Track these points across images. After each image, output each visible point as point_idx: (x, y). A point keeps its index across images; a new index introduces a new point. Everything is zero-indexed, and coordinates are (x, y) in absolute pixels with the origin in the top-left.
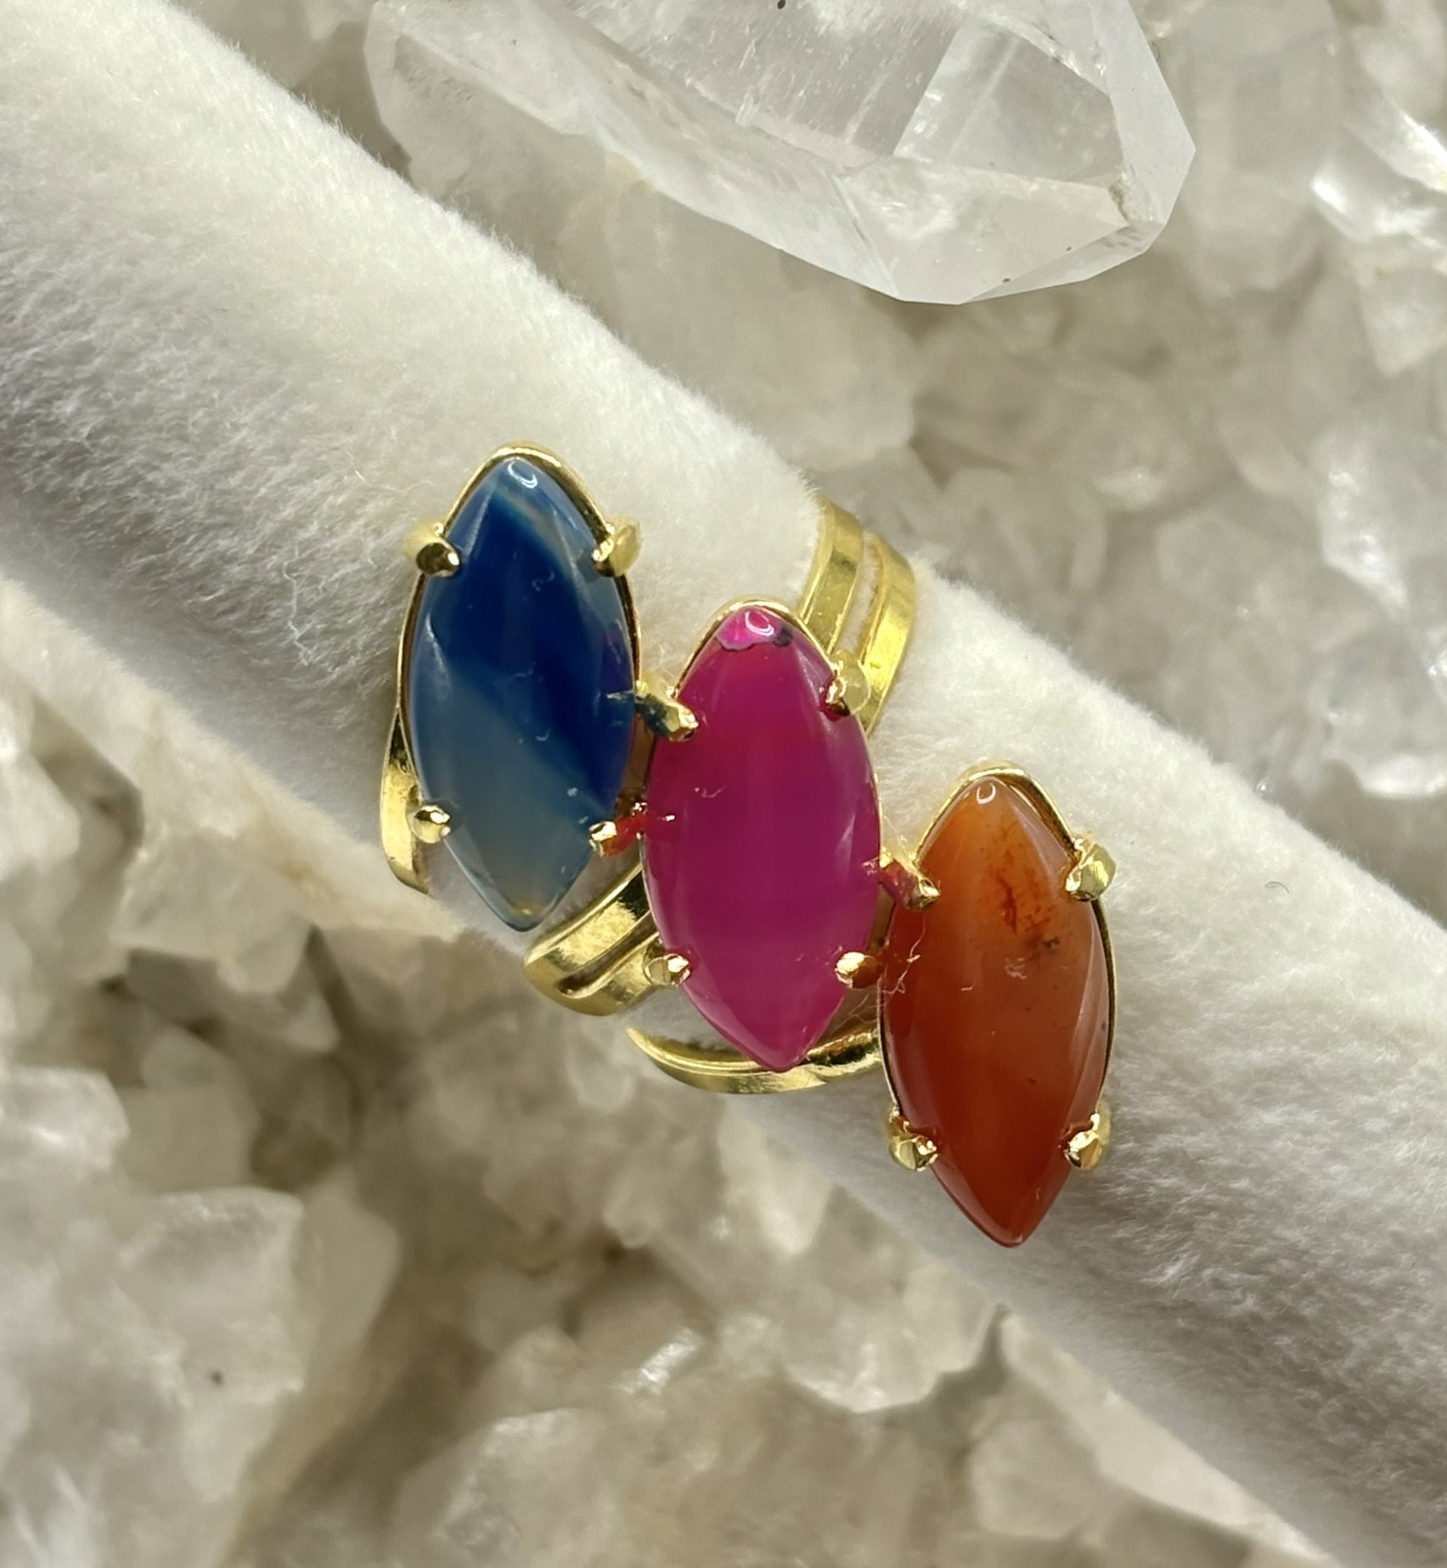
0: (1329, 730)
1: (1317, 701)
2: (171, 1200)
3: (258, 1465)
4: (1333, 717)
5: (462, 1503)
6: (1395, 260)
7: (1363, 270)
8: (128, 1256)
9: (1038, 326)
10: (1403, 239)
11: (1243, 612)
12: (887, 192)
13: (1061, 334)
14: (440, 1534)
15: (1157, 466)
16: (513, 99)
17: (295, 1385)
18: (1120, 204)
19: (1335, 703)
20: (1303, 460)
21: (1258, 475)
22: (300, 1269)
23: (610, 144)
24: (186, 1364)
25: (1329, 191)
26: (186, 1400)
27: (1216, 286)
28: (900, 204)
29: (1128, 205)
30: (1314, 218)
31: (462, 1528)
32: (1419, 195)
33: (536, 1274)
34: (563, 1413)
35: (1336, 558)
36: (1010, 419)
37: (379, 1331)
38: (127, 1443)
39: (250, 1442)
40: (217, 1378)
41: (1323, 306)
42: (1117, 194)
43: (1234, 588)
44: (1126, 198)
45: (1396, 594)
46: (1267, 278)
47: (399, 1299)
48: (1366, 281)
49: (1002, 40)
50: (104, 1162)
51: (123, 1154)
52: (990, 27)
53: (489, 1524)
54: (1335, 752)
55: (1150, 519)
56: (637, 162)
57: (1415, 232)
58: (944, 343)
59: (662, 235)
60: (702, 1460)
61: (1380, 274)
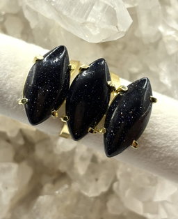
6: (170, 39)
7: (165, 39)
9: (120, 47)
10: (170, 36)
13: (124, 48)
15: (137, 67)
16: (42, 14)
17: (17, 189)
18: (117, 29)
21: (151, 68)
25: (161, 28)
26: (2, 191)
27: (146, 42)
30: (159, 32)
31: (35, 210)
32: (173, 29)
34: (48, 196)
35: (162, 80)
36: (117, 60)
40: (6, 188)
41: (161, 45)
42: (117, 27)
45: (170, 85)
46: (153, 41)
49: (106, 5)
53: (38, 210)
56: (59, 23)
59: (62, 33)
61: (167, 40)
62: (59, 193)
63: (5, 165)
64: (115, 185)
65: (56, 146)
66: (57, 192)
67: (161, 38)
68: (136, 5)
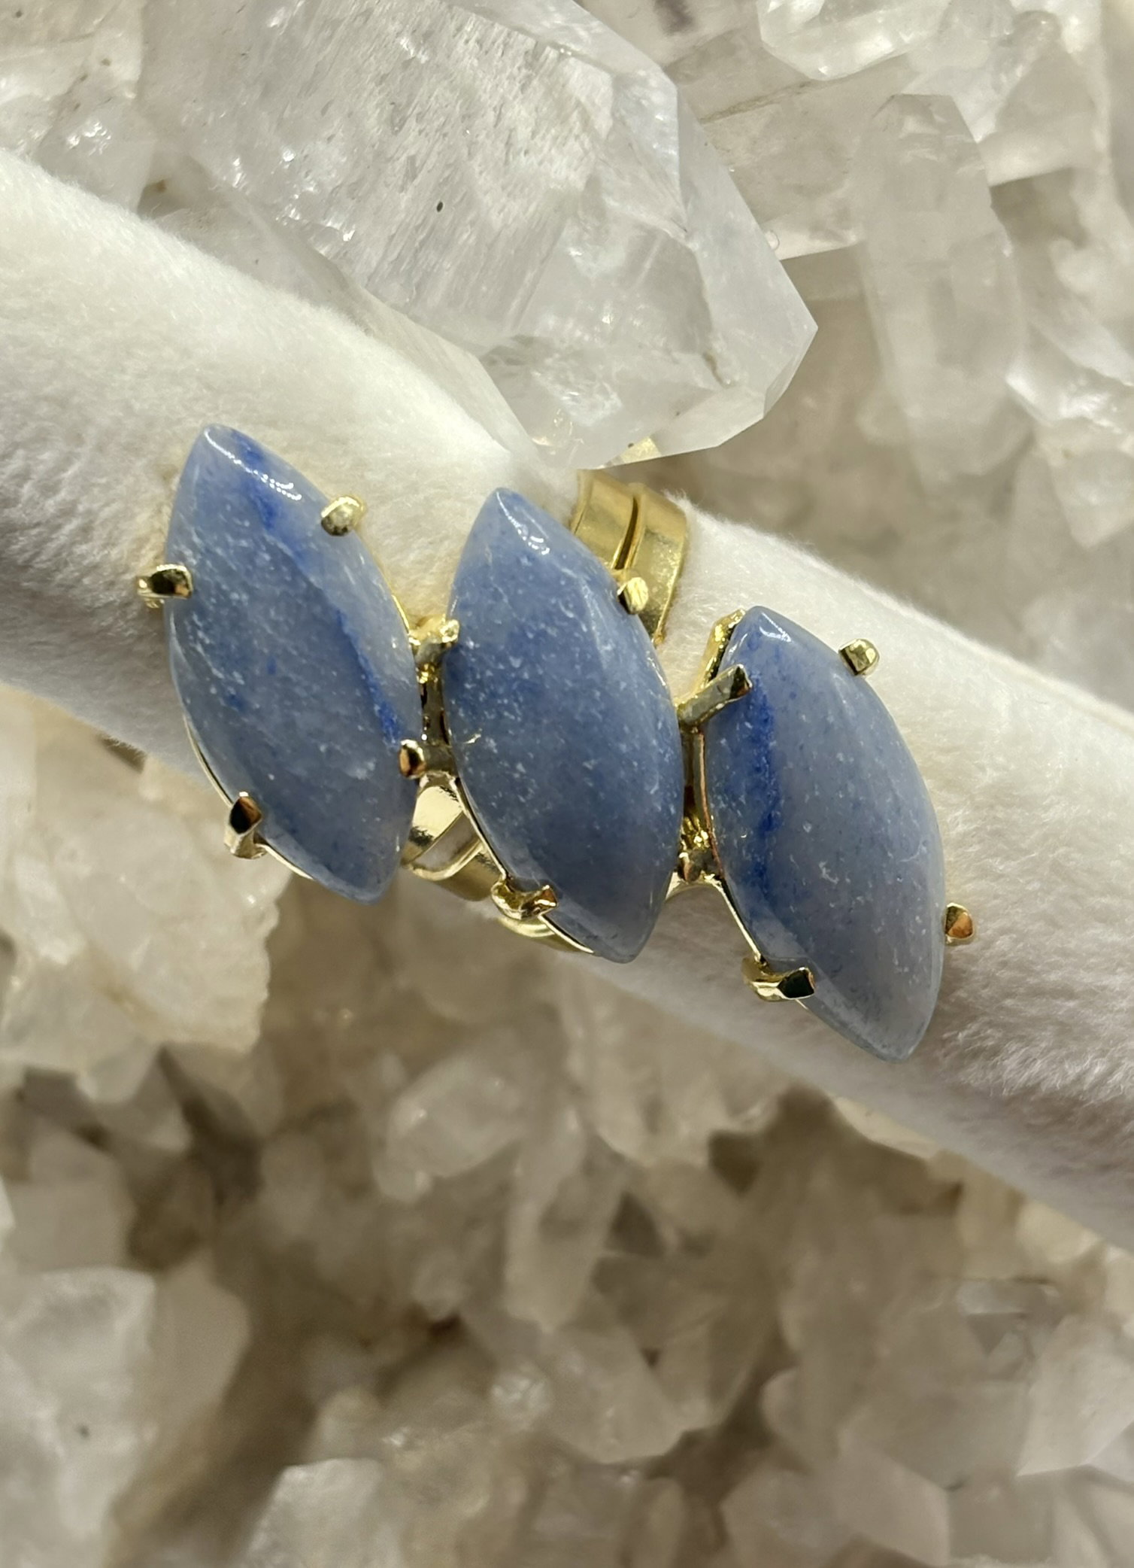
2: (46, 1279)
3: (120, 1508)
5: (259, 1541)
6: (1080, 443)
7: (1050, 449)
8: (13, 1326)
10: (1082, 422)
12: (566, 384)
17: (150, 1436)
18: (714, 369)
22: (154, 1337)
24: (61, 1420)
25: (1021, 383)
26: (60, 1450)
27: (933, 472)
28: (576, 394)
29: (721, 370)
30: (1013, 409)
31: (259, 1561)
32: (1096, 381)
34: (340, 1463)
38: (16, 1488)
39: (106, 1491)
40: (84, 1432)
41: (1026, 499)
42: (710, 360)
44: (719, 365)
46: (977, 466)
48: (1056, 461)
49: (650, 235)
52: (641, 226)
53: (279, 1558)
57: (1091, 416)
60: (473, 1505)
61: (1067, 454)
62: (409, 1446)
63: (70, 1286)
64: (776, 1393)
65: (382, 1144)
66: (396, 1440)
68: (852, 238)
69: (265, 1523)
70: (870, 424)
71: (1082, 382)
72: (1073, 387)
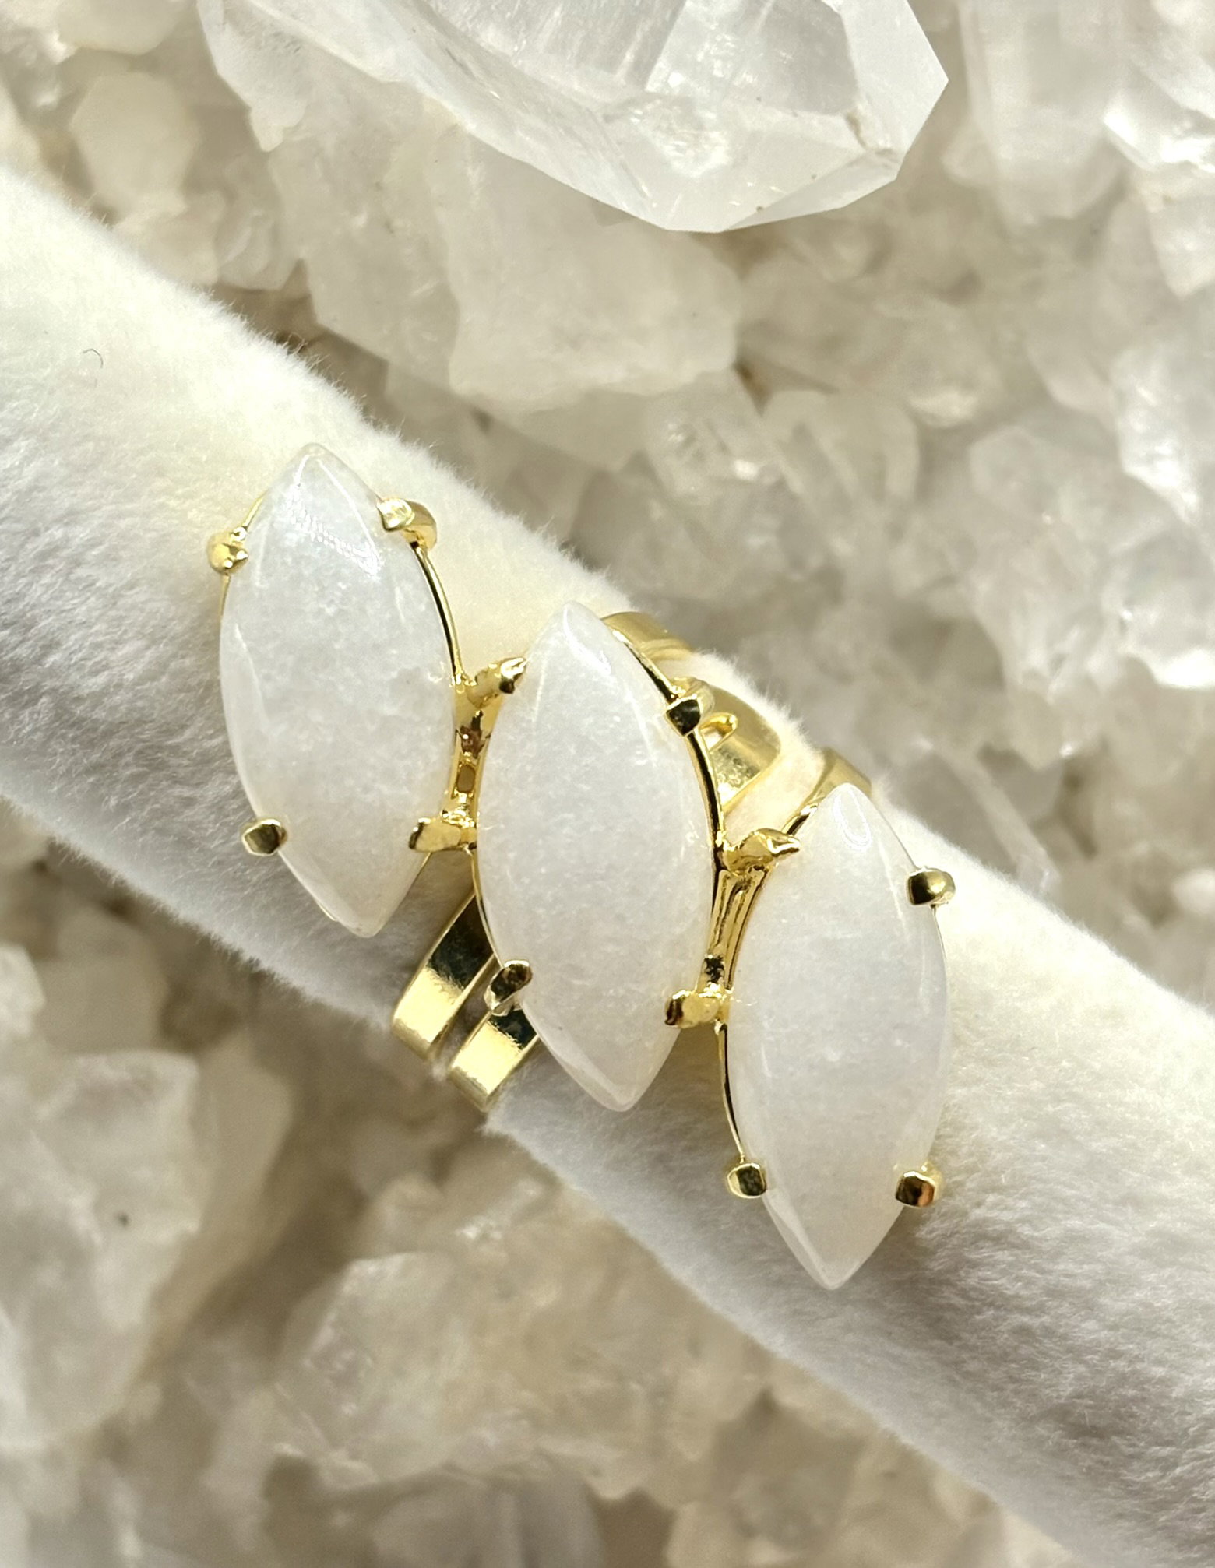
0: (1123, 625)
1: (1112, 602)
2: (81, 1061)
3: (161, 1297)
4: (1127, 615)
5: (326, 1335)
6: (1181, 187)
7: (1150, 194)
8: (45, 1111)
9: (851, 255)
10: (1186, 167)
11: (1047, 519)
13: (877, 262)
14: (307, 1363)
15: (968, 384)
16: (334, 49)
17: (191, 1225)
18: (857, 133)
19: (1129, 603)
20: (1104, 377)
21: (1063, 392)
22: (197, 1121)
23: (429, 92)
24: (98, 1207)
25: (1119, 124)
26: (98, 1239)
27: (1019, 214)
28: (682, 143)
29: (865, 133)
30: (1108, 149)
31: (325, 1358)
32: (1200, 125)
33: (415, 1125)
34: (411, 1257)
35: (1134, 468)
36: (831, 345)
37: (275, 1175)
38: (49, 1276)
39: (152, 1277)
40: (124, 1220)
41: (1119, 231)
42: (853, 123)
43: (1040, 498)
44: (862, 128)
46: (1067, 209)
47: (292, 1146)
48: (1154, 207)
50: (24, 1026)
51: (41, 1019)
53: (348, 1355)
54: (1130, 647)
55: (966, 433)
56: (448, 105)
57: (1195, 159)
58: (770, 275)
59: (475, 175)
61: (1167, 200)
62: (484, 1237)
63: (109, 1069)
66: (471, 1233)
67: (1120, 190)
69: (332, 1316)
70: (957, 164)
71: (1187, 124)
72: (1177, 130)
